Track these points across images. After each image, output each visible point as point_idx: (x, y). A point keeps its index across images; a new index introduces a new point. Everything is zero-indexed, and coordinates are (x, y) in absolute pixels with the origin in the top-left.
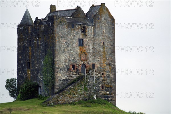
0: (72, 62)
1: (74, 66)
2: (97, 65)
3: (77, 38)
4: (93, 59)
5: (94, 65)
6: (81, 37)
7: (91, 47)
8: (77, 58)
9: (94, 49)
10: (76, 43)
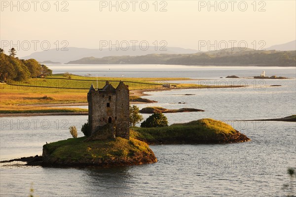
0: (103, 117)
1: (104, 119)
2: (118, 117)
3: (106, 103)
4: (116, 114)
5: (116, 118)
6: (108, 102)
7: (114, 107)
8: (106, 114)
9: (116, 108)
10: (105, 105)
